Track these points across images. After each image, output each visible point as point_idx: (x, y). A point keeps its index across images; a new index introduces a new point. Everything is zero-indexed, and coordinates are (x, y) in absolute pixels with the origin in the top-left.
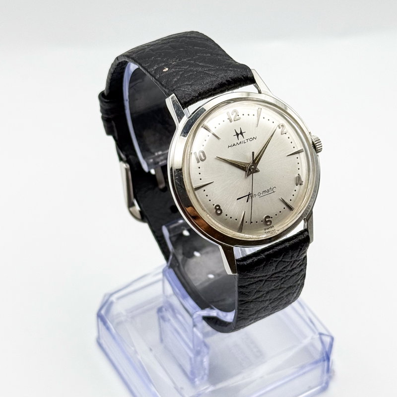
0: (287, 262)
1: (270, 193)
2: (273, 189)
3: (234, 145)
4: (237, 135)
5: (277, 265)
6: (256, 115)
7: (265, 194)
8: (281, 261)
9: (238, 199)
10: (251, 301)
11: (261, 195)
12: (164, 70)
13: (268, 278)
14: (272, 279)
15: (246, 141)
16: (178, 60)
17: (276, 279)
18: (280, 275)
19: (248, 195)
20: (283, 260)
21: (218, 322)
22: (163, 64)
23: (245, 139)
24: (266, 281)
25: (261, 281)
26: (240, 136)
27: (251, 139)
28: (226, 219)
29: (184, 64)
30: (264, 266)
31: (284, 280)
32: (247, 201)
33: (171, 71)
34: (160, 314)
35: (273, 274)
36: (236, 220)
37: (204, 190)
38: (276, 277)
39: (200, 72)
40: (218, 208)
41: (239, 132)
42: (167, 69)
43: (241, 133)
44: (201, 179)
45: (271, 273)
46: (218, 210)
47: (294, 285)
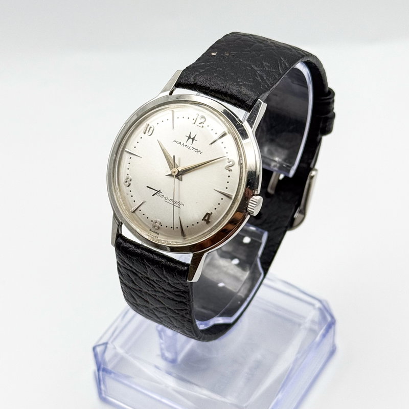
1: (175, 205)
2: (180, 204)
3: (180, 143)
4: (189, 137)
7: (171, 203)
9: (148, 187)
11: (168, 201)
12: (213, 54)
13: (141, 277)
15: (191, 148)
19: (158, 191)
23: (192, 146)
26: (191, 140)
27: (196, 151)
28: (127, 194)
32: (153, 195)
36: (134, 201)
37: (131, 158)
40: (129, 179)
41: (192, 137)
43: (193, 139)
44: (135, 147)
47: (175, 311)
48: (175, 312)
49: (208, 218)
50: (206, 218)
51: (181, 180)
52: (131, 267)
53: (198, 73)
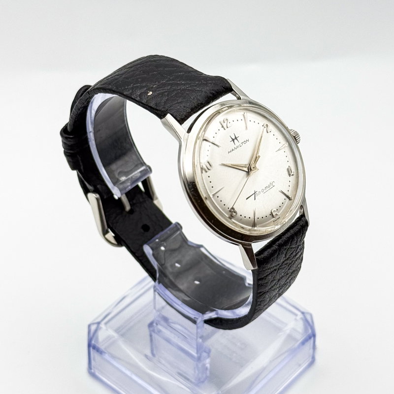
0: (294, 248)
1: (270, 187)
2: (272, 184)
3: (233, 150)
4: (233, 140)
5: (286, 253)
6: (243, 119)
7: (267, 190)
8: (289, 248)
9: (247, 199)
10: (268, 291)
11: (265, 191)
12: (148, 94)
13: (280, 266)
14: (283, 267)
15: (241, 144)
16: (157, 83)
17: (285, 266)
18: (288, 262)
19: (254, 193)
20: (291, 247)
21: (223, 322)
22: (145, 89)
23: (241, 142)
24: (279, 269)
25: (275, 270)
26: (235, 141)
27: (245, 142)
29: (164, 85)
30: (278, 256)
31: (290, 265)
32: (255, 199)
33: (156, 94)
34: (151, 329)
35: (283, 262)
36: (250, 218)
37: (218, 197)
38: (285, 264)
39: (184, 90)
40: (232, 210)
42: (151, 93)
43: (236, 138)
44: (213, 187)
45: (282, 261)
46: (232, 213)
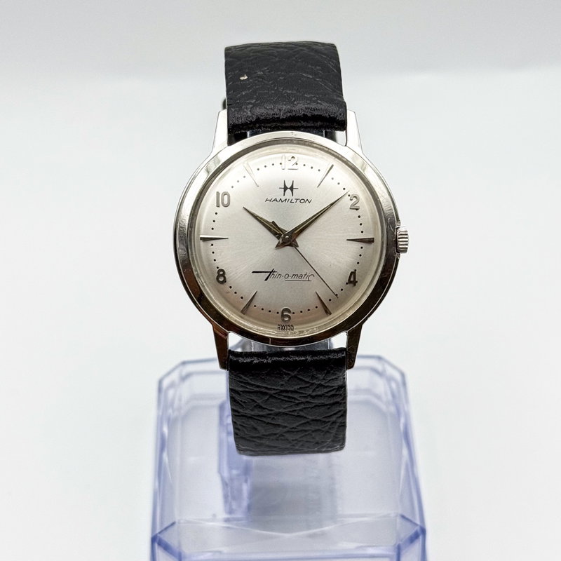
0: (306, 382)
1: (302, 279)
2: (308, 277)
4: (285, 188)
5: (288, 381)
7: (295, 279)
8: (295, 377)
9: (254, 272)
10: (251, 417)
11: (289, 278)
12: (242, 78)
13: (275, 394)
14: (282, 398)
16: (267, 71)
17: (286, 399)
18: (295, 397)
19: (271, 272)
20: (299, 377)
24: (271, 396)
26: (289, 191)
28: (228, 292)
31: (303, 406)
32: (266, 280)
35: (283, 391)
36: (242, 298)
37: (212, 245)
40: (221, 273)
42: (246, 77)
43: (292, 188)
44: (213, 229)
45: (279, 388)
46: (221, 276)
47: (324, 420)
48: (324, 422)
49: (355, 278)
50: (352, 279)
51: (296, 246)
52: (258, 387)
53: (251, 106)
